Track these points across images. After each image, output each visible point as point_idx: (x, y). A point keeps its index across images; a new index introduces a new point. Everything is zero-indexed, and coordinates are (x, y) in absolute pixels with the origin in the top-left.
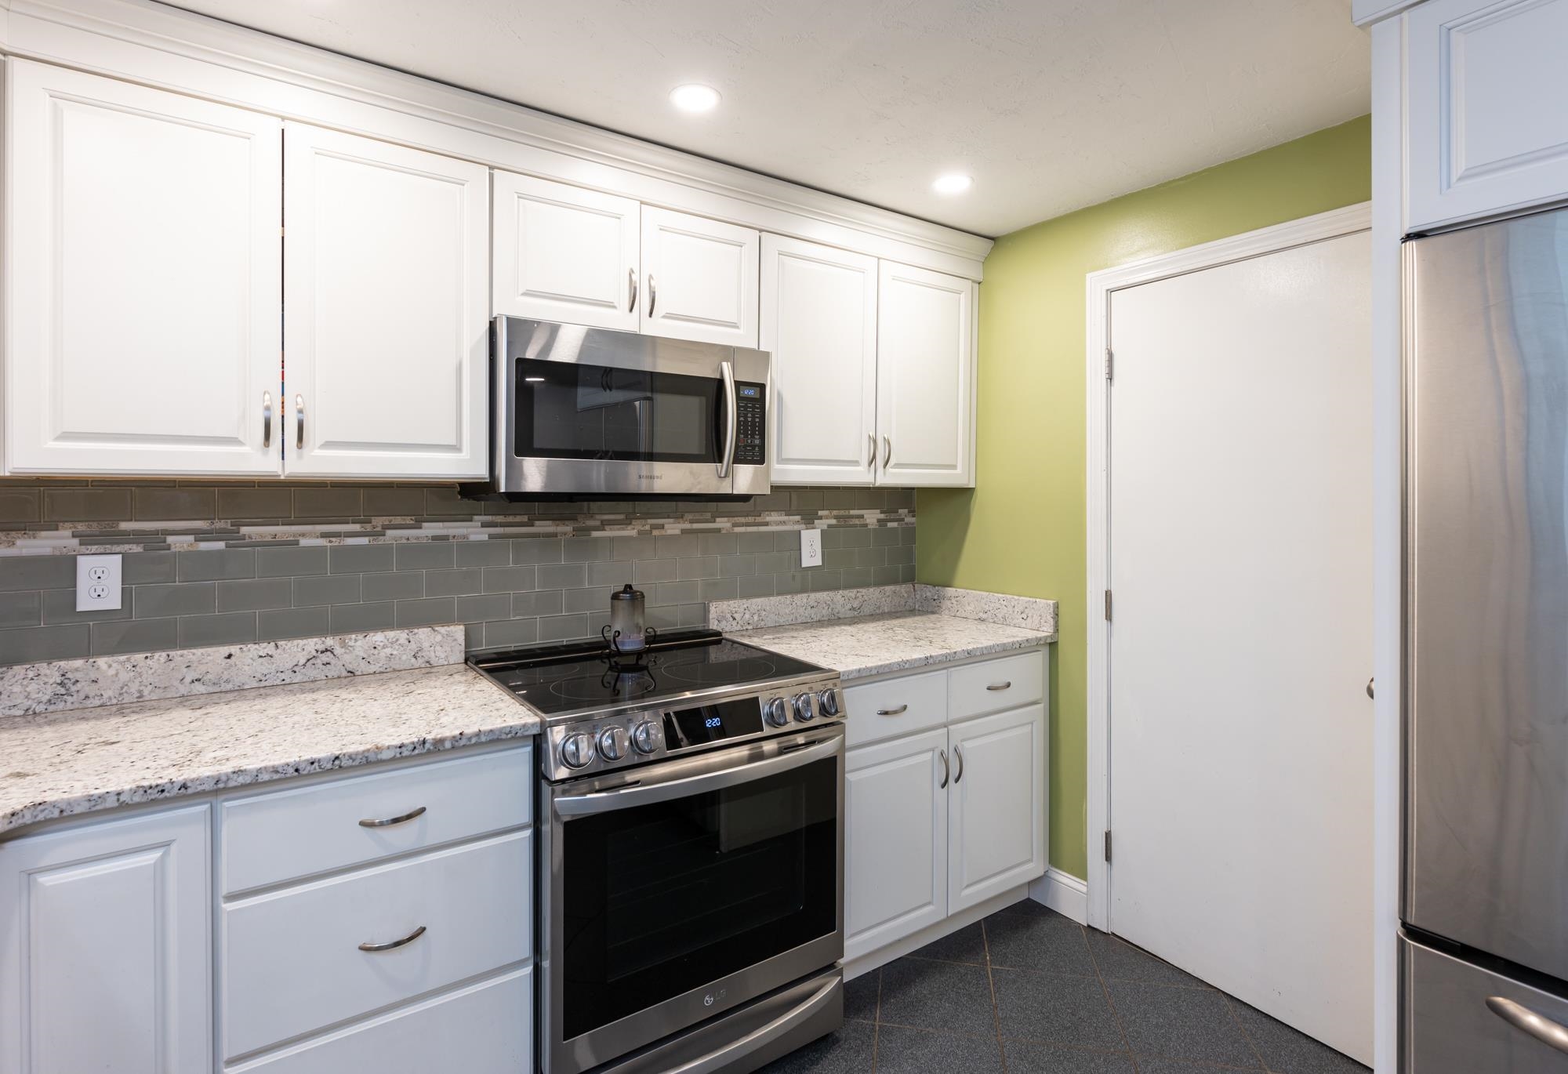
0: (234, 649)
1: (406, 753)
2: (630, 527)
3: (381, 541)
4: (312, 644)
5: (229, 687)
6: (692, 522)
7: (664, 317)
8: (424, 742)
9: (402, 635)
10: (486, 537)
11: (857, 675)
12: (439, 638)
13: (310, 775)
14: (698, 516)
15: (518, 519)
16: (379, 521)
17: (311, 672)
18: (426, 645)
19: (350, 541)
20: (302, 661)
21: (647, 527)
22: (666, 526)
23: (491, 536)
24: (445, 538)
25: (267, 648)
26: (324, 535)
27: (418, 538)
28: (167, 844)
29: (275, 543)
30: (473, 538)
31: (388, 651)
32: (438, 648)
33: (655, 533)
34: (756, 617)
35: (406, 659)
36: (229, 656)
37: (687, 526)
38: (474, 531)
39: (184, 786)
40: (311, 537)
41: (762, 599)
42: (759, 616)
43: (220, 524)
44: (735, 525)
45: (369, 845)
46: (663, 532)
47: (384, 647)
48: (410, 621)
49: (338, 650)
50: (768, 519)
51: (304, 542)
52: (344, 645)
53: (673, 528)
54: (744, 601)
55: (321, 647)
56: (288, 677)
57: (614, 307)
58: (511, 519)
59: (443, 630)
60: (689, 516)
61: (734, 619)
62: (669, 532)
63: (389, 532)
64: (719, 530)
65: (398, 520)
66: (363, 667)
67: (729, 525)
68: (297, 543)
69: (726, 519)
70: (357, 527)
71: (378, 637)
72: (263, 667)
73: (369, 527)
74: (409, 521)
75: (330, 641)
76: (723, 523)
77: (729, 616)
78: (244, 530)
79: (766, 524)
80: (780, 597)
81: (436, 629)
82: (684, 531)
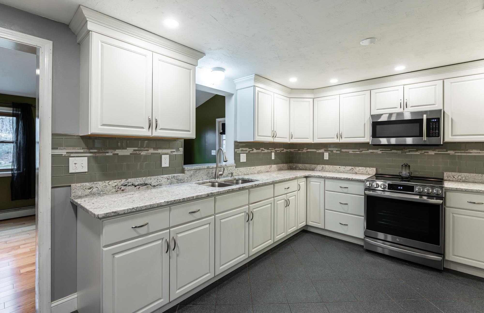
0: (340, 166)
1: (345, 179)
2: (417, 152)
3: (361, 152)
4: (350, 167)
5: (340, 172)
6: (438, 151)
7: (411, 107)
8: (347, 178)
9: (364, 168)
10: (381, 153)
11: (455, 189)
12: (371, 170)
13: (333, 179)
14: (440, 150)
15: (388, 150)
16: (361, 149)
17: (350, 172)
18: (368, 170)
19: (357, 152)
20: (349, 170)
21: (423, 152)
22: (429, 152)
23: (382, 153)
24: (373, 153)
25: (344, 167)
26: (353, 151)
27: (368, 152)
28: (320, 182)
29: (346, 152)
30: (378, 153)
31: (362, 170)
32: (371, 171)
33: (426, 154)
34: (464, 178)
35: (365, 172)
36: (340, 167)
37: (437, 152)
38: (379, 152)
39: (321, 176)
40: (351, 151)
41: (467, 174)
42: (465, 178)
43: (339, 149)
44: (455, 153)
45: (340, 190)
46: (428, 154)
47: (361, 170)
48: (366, 167)
49: (354, 169)
50: (471, 151)
51: (350, 152)
52: (355, 168)
53: (432, 153)
54: (459, 173)
55: (352, 168)
56: (347, 172)
57: (397, 108)
58: (386, 149)
59: (372, 168)
60: (438, 150)
61: (454, 177)
62: (430, 154)
63: (363, 151)
64: (449, 154)
65: (364, 149)
66: (358, 172)
67: (454, 153)
68: (349, 152)
69: (452, 151)
70: (357, 150)
71: (360, 168)
72: (344, 170)
73: (359, 150)
74: (366, 149)
75: (353, 167)
76: (451, 152)
77: (452, 176)
78: (342, 150)
79: (471, 153)
80: (475, 174)
81: (370, 168)
82: (435, 154)
